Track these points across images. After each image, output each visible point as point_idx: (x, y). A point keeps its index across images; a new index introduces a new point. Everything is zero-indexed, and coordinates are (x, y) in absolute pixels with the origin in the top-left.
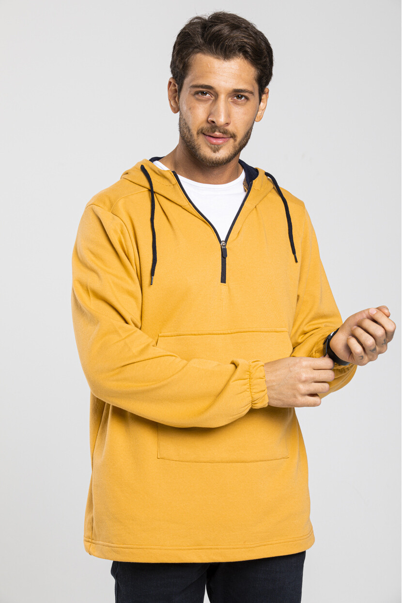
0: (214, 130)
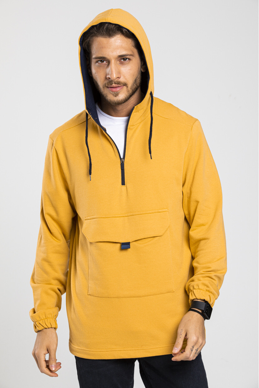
0: (111, 83)
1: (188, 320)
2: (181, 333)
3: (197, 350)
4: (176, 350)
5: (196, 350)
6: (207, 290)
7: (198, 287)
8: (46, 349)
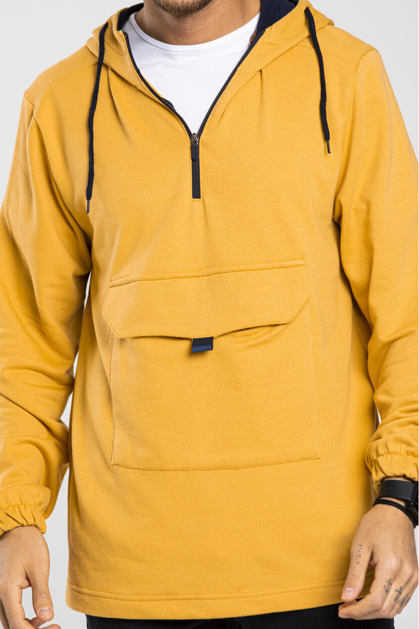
1: (375, 524)
2: (359, 553)
3: (400, 593)
4: (349, 594)
5: (397, 591)
6: (408, 453)
7: (387, 449)
8: (24, 572)
